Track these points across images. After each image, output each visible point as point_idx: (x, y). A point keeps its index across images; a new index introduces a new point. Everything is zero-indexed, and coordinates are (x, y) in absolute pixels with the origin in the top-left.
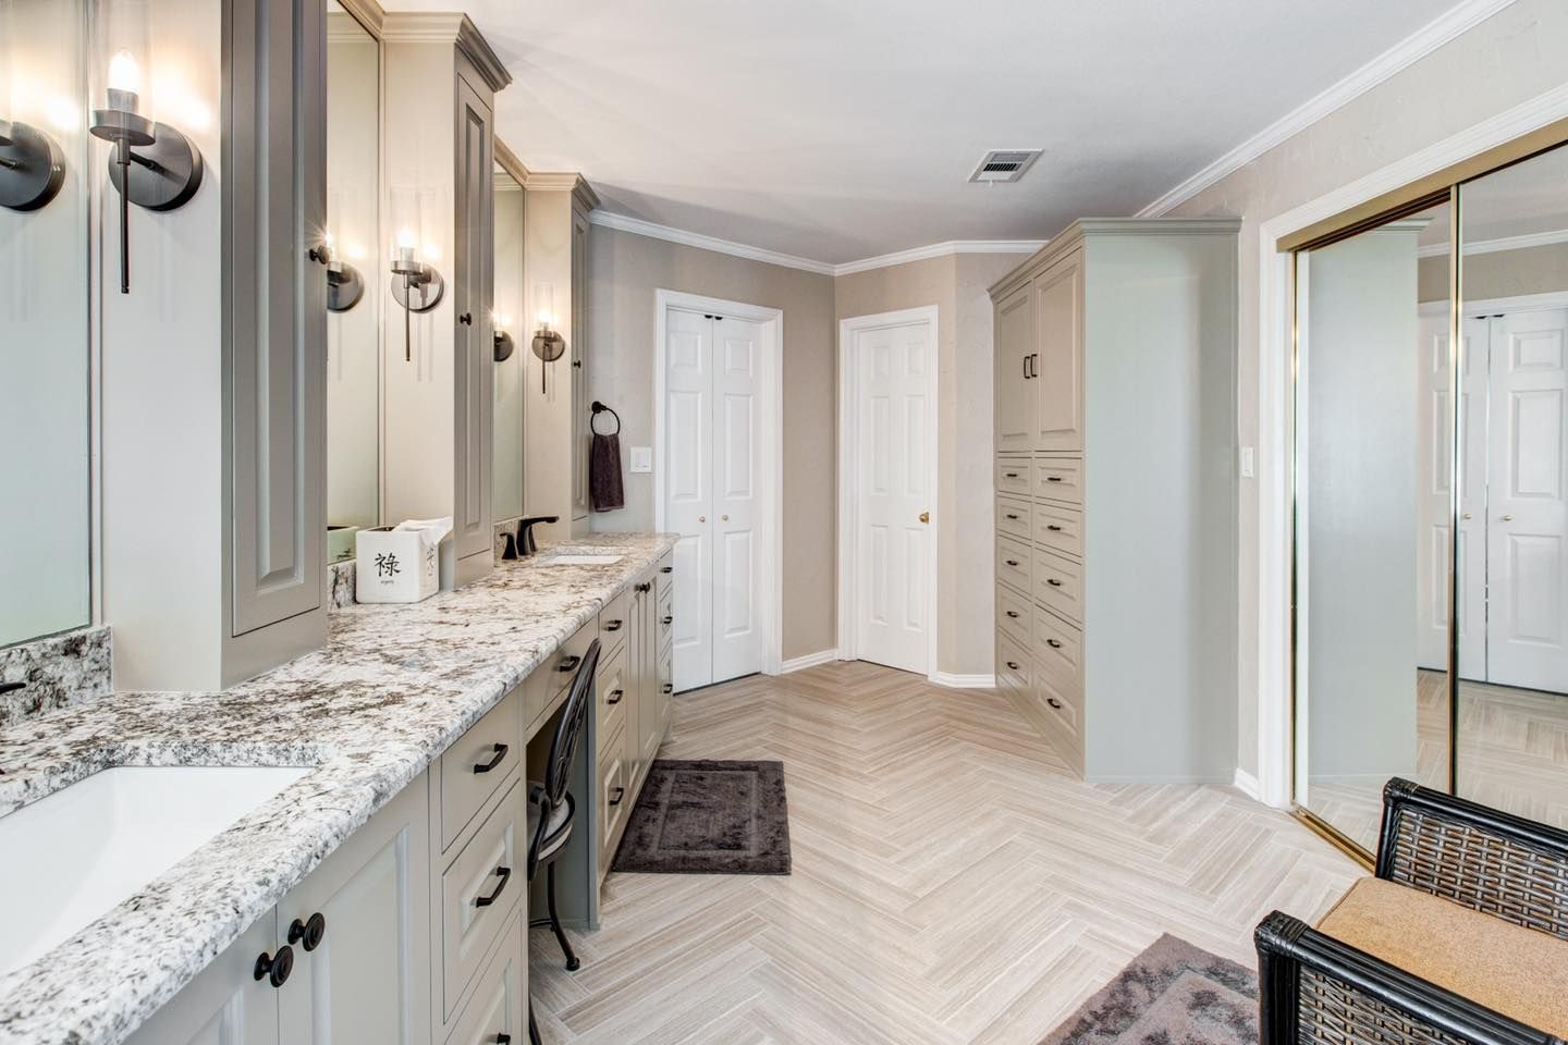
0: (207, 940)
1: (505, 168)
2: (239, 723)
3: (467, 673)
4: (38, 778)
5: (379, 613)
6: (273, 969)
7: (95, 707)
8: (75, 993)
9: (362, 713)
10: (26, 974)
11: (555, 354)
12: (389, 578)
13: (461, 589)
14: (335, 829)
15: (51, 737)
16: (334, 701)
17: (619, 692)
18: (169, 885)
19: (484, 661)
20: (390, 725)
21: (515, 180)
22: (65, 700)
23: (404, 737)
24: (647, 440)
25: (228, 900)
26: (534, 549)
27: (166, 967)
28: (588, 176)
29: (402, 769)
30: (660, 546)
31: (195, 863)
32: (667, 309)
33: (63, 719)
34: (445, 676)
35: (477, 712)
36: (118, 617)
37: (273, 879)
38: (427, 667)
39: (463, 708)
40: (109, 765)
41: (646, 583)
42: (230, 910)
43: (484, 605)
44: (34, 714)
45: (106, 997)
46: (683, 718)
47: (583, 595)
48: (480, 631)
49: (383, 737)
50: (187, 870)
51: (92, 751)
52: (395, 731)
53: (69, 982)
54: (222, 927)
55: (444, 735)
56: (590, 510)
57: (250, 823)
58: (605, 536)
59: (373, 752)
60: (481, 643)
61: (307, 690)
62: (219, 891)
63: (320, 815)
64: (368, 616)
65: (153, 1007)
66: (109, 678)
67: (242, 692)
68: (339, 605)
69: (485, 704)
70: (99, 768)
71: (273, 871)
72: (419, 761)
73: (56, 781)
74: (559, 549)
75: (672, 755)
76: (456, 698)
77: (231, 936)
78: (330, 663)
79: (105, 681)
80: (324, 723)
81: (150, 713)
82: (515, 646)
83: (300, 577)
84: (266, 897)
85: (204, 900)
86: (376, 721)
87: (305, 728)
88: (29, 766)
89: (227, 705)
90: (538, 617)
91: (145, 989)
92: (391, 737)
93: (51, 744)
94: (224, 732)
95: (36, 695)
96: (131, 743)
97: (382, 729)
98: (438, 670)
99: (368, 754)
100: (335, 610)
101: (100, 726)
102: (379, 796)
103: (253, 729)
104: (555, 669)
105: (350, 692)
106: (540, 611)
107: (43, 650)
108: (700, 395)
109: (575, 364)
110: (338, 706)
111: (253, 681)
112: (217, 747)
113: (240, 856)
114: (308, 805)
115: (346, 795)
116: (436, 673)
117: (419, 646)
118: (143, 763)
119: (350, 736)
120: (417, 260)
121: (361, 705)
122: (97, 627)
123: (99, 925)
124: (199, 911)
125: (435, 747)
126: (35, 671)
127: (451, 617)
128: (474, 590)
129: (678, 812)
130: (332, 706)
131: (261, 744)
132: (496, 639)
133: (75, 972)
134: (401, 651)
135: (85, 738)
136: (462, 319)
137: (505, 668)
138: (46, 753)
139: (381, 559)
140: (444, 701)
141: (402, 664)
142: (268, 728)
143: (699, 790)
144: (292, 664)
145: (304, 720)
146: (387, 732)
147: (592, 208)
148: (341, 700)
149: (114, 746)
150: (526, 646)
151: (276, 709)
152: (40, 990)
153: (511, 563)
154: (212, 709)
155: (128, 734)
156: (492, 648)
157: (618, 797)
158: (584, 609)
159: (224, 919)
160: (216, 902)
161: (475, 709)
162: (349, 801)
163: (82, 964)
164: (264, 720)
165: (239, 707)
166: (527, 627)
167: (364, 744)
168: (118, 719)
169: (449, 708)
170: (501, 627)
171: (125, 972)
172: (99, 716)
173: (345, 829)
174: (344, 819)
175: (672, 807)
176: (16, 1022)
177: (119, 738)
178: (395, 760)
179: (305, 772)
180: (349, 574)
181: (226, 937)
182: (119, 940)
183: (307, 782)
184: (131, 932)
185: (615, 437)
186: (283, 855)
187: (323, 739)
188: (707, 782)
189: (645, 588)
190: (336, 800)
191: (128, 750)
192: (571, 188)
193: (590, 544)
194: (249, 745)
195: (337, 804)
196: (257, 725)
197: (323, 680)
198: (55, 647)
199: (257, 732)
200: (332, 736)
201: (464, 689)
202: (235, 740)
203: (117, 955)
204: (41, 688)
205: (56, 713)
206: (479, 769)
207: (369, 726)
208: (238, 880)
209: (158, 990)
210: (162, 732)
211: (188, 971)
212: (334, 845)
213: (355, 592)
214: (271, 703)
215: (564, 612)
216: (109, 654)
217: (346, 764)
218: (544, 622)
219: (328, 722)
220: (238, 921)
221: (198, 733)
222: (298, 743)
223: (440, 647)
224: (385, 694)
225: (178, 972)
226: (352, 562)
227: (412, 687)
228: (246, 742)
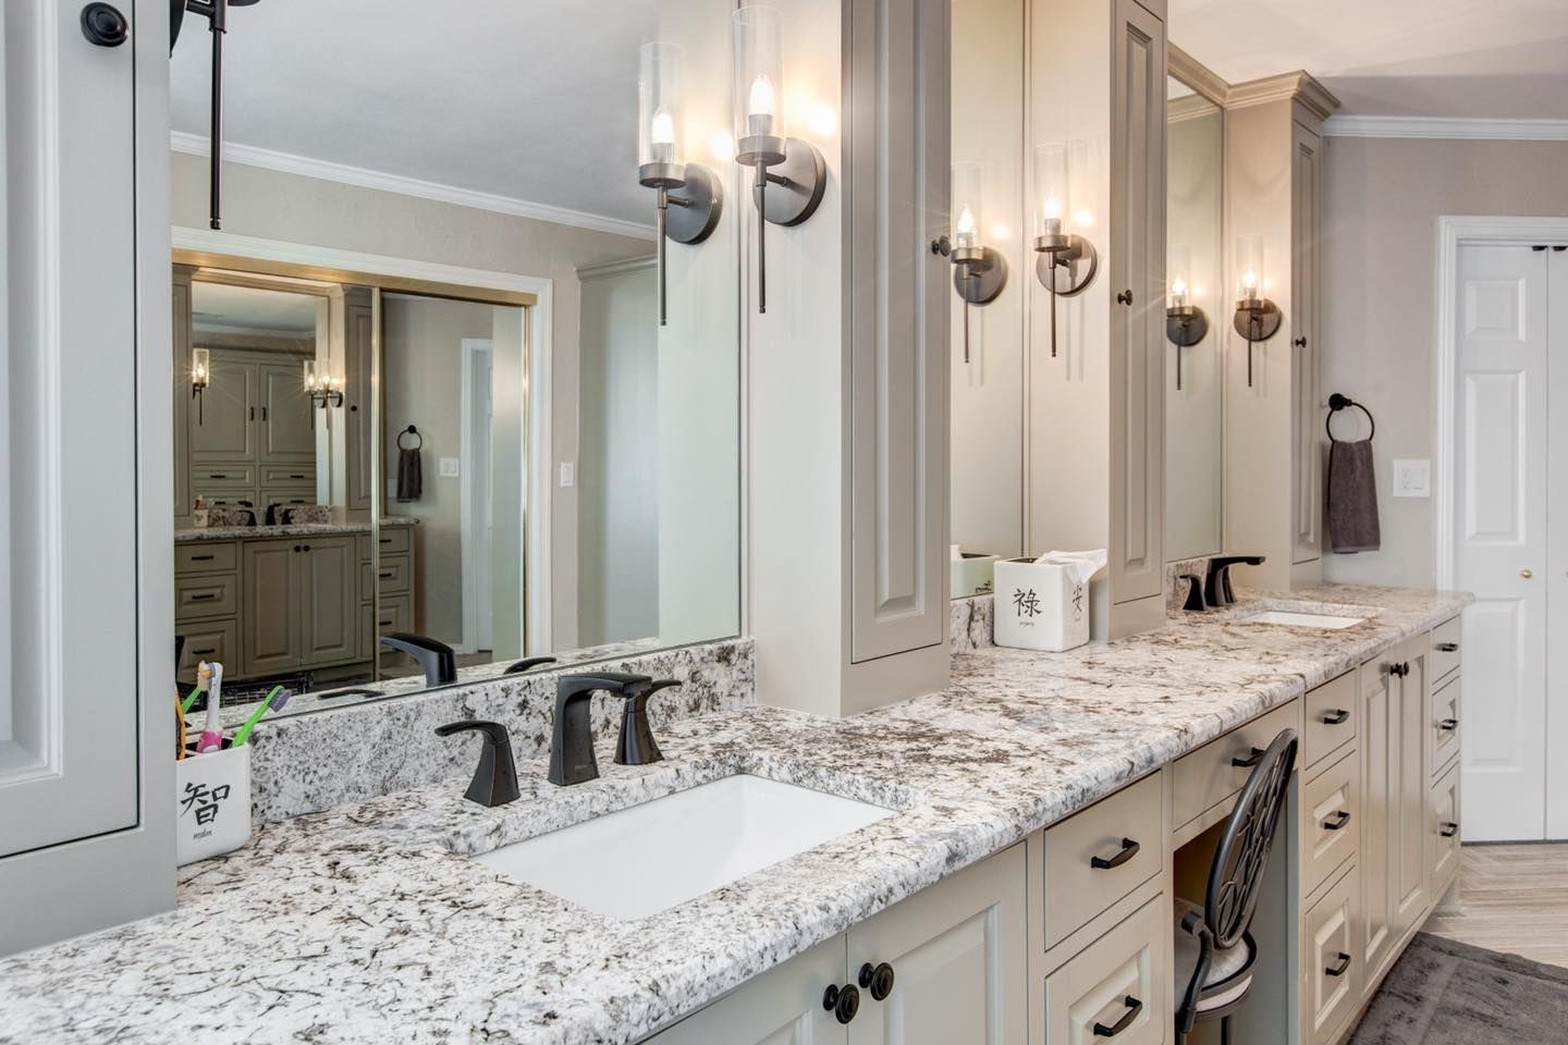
0: (768, 945)
1: (1193, 88)
2: (847, 752)
3: (1090, 743)
4: (686, 768)
5: (1013, 660)
6: (840, 1003)
7: (739, 715)
8: (664, 953)
9: (961, 765)
10: (638, 925)
11: (1267, 330)
12: (1029, 620)
13: (1117, 642)
14: (901, 878)
15: (702, 736)
16: (939, 747)
17: (1343, 815)
18: (751, 886)
19: (1114, 731)
20: (985, 784)
21: (1211, 101)
22: (718, 704)
23: (994, 800)
24: (1423, 447)
25: (790, 914)
26: (1230, 599)
27: (730, 956)
28: (1316, 70)
29: (984, 834)
30: (1439, 609)
31: (775, 873)
32: (1459, 246)
33: (714, 722)
34: (1064, 742)
35: (1088, 790)
36: (760, 632)
37: (832, 907)
38: (1046, 728)
39: (1070, 782)
40: (740, 771)
41: (1402, 663)
42: (790, 923)
43: (1139, 665)
44: (694, 713)
45: (683, 963)
46: (1483, 882)
47: (1279, 667)
48: (1122, 696)
49: (974, 796)
50: (766, 878)
51: (728, 754)
52: (989, 791)
53: (662, 942)
54: (782, 937)
55: (1040, 808)
56: (1324, 550)
57: (828, 850)
58: (1345, 589)
59: (959, 808)
60: (1118, 710)
61: (917, 731)
62: (786, 904)
63: (888, 859)
64: (1002, 661)
65: (718, 988)
66: (753, 689)
67: (857, 723)
68: (974, 645)
69: (1100, 783)
70: (733, 772)
71: (835, 900)
72: (1006, 829)
73: (699, 776)
74: (1270, 602)
75: (1452, 932)
76: (1066, 769)
77: (790, 950)
78: (947, 706)
79: (750, 691)
80: (922, 769)
81: (778, 729)
82: (1158, 720)
83: (920, 608)
84: (826, 923)
85: (772, 908)
86: (972, 776)
87: (902, 770)
88: (682, 758)
89: (842, 733)
90: (1203, 688)
91: (714, 968)
92: (981, 797)
93: (701, 742)
94: (831, 759)
95: (696, 695)
96: (757, 754)
97: (976, 786)
98: (1057, 733)
99: (953, 810)
100: (970, 650)
101: (739, 733)
102: (952, 858)
103: (857, 761)
104: (1223, 760)
105: (958, 741)
106: (1207, 681)
107: (702, 655)
108: (1522, 377)
109: (1298, 343)
110: (941, 753)
111: (871, 713)
112: (822, 772)
113: (811, 878)
114: (882, 847)
115: (919, 845)
116: (1053, 737)
117: (1045, 702)
118: (765, 774)
119: (943, 786)
120: (1065, 231)
121: (963, 757)
122: (744, 639)
123: (693, 903)
124: (766, 916)
125: (1028, 819)
126: (696, 673)
127: (1098, 674)
128: (1132, 645)
129: (1454, 1021)
130: (935, 752)
131: (858, 777)
132: (1139, 707)
133: (669, 935)
134: (1022, 706)
135: (725, 741)
136: (1120, 299)
137: (1136, 743)
138: (695, 749)
139: (1020, 595)
140: (1051, 770)
141: (1020, 720)
142: (870, 763)
143: (1496, 997)
144: (911, 702)
145: (903, 761)
146: (979, 790)
147: (1325, 115)
148: (945, 747)
149: (745, 753)
150: (1171, 722)
151: (883, 746)
152: (645, 941)
153: (1196, 615)
154: (829, 735)
155: (757, 744)
156: (1131, 718)
157: (1340, 965)
158: (1271, 686)
159: (784, 930)
160: (781, 913)
161: (1086, 786)
162: (919, 853)
163: (675, 930)
164: (868, 754)
165: (850, 737)
166: (1182, 698)
167: (952, 798)
168: (754, 730)
169: (1054, 778)
170: (1150, 694)
171: (702, 948)
172: (740, 724)
173: (912, 881)
174: (912, 870)
175: (1443, 1009)
176: (624, 959)
177: (750, 747)
178: (976, 821)
179: (889, 814)
180: (986, 610)
181: (786, 949)
182: (703, 920)
183: (887, 823)
184: (714, 917)
185: (1366, 446)
186: (848, 890)
187: (916, 784)
188: (1514, 990)
189: (1400, 670)
190: (908, 848)
191: (755, 760)
192: (1291, 94)
193: (1317, 599)
194: (850, 776)
195: (908, 852)
196: (861, 757)
197: (935, 724)
198: (711, 653)
199: (859, 765)
200: (925, 783)
201: (1080, 761)
202: (838, 769)
203: (699, 932)
204: (700, 690)
205: (710, 715)
206: (1097, 863)
207: (964, 781)
208: (804, 898)
209: (722, 974)
210: (783, 748)
211: (749, 967)
212: (900, 895)
213: (993, 631)
214: (881, 738)
215: (1242, 686)
216: (753, 666)
217: (929, 814)
218: (1209, 694)
219: (926, 768)
220: (798, 937)
221: (811, 755)
222: (892, 784)
223: (1068, 708)
224: (991, 750)
225: (741, 964)
226: (990, 596)
227: (1022, 747)
228: (847, 772)
